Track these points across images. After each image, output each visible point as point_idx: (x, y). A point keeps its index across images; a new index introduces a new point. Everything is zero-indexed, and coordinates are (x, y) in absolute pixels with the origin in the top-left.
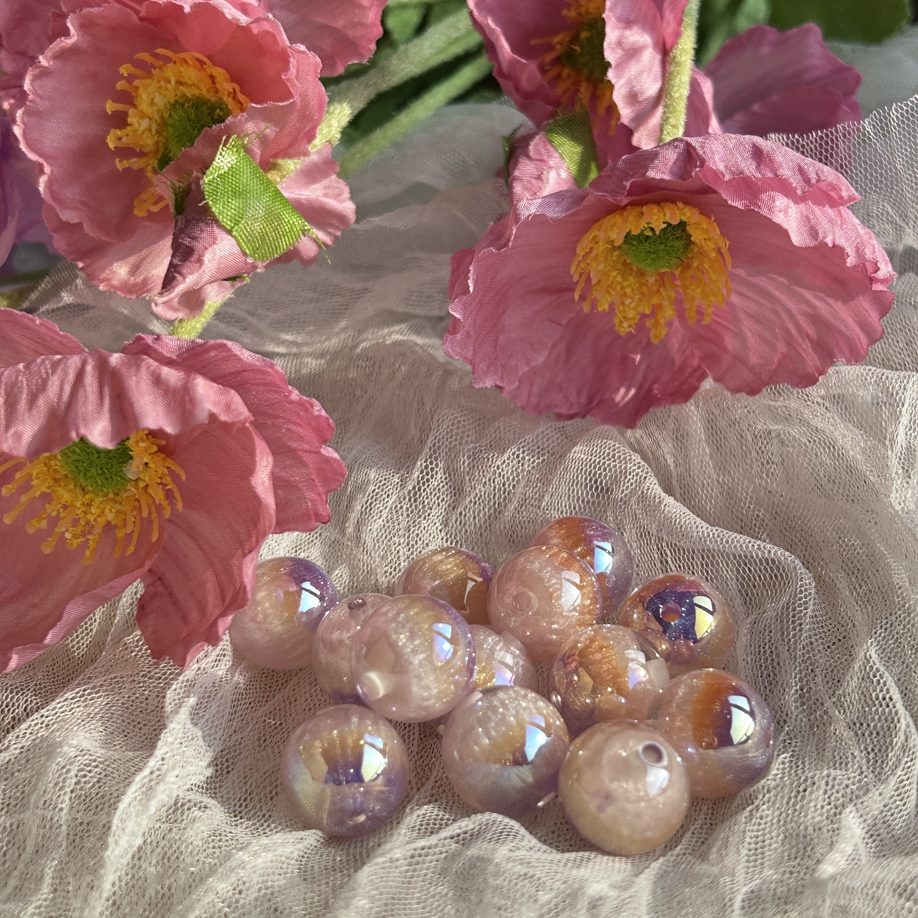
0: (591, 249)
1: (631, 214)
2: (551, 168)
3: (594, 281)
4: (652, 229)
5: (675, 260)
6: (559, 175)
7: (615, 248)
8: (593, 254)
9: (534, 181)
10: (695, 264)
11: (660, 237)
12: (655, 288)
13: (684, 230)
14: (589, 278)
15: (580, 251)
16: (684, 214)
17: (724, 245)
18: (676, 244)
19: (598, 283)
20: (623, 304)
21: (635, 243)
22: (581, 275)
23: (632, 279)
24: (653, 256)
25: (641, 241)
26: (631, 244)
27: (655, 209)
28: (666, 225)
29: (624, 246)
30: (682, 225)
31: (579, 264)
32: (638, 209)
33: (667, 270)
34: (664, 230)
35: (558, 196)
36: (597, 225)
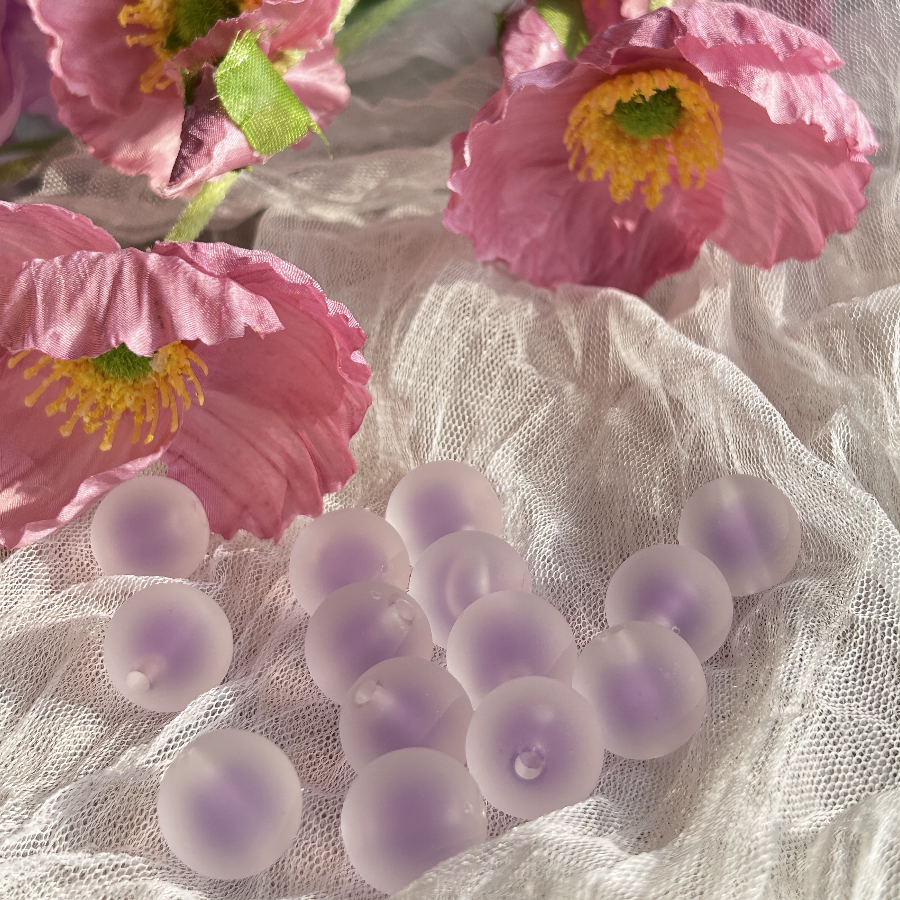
0: (584, 119)
1: (621, 83)
2: (541, 41)
3: (588, 150)
4: (642, 97)
5: (666, 126)
6: (549, 48)
7: (607, 117)
8: (586, 124)
9: (525, 56)
10: (687, 130)
11: (650, 105)
12: (648, 155)
13: (674, 97)
14: (582, 149)
15: (573, 120)
16: (673, 80)
17: (715, 109)
18: (666, 111)
19: (593, 152)
20: (618, 172)
21: (626, 111)
22: (575, 145)
23: (625, 148)
24: (645, 123)
25: (632, 109)
26: (624, 113)
27: (644, 77)
28: (655, 92)
29: (615, 115)
30: (672, 92)
31: (572, 135)
32: (628, 78)
33: (659, 137)
34: (654, 97)
35: (549, 68)
36: (588, 95)
